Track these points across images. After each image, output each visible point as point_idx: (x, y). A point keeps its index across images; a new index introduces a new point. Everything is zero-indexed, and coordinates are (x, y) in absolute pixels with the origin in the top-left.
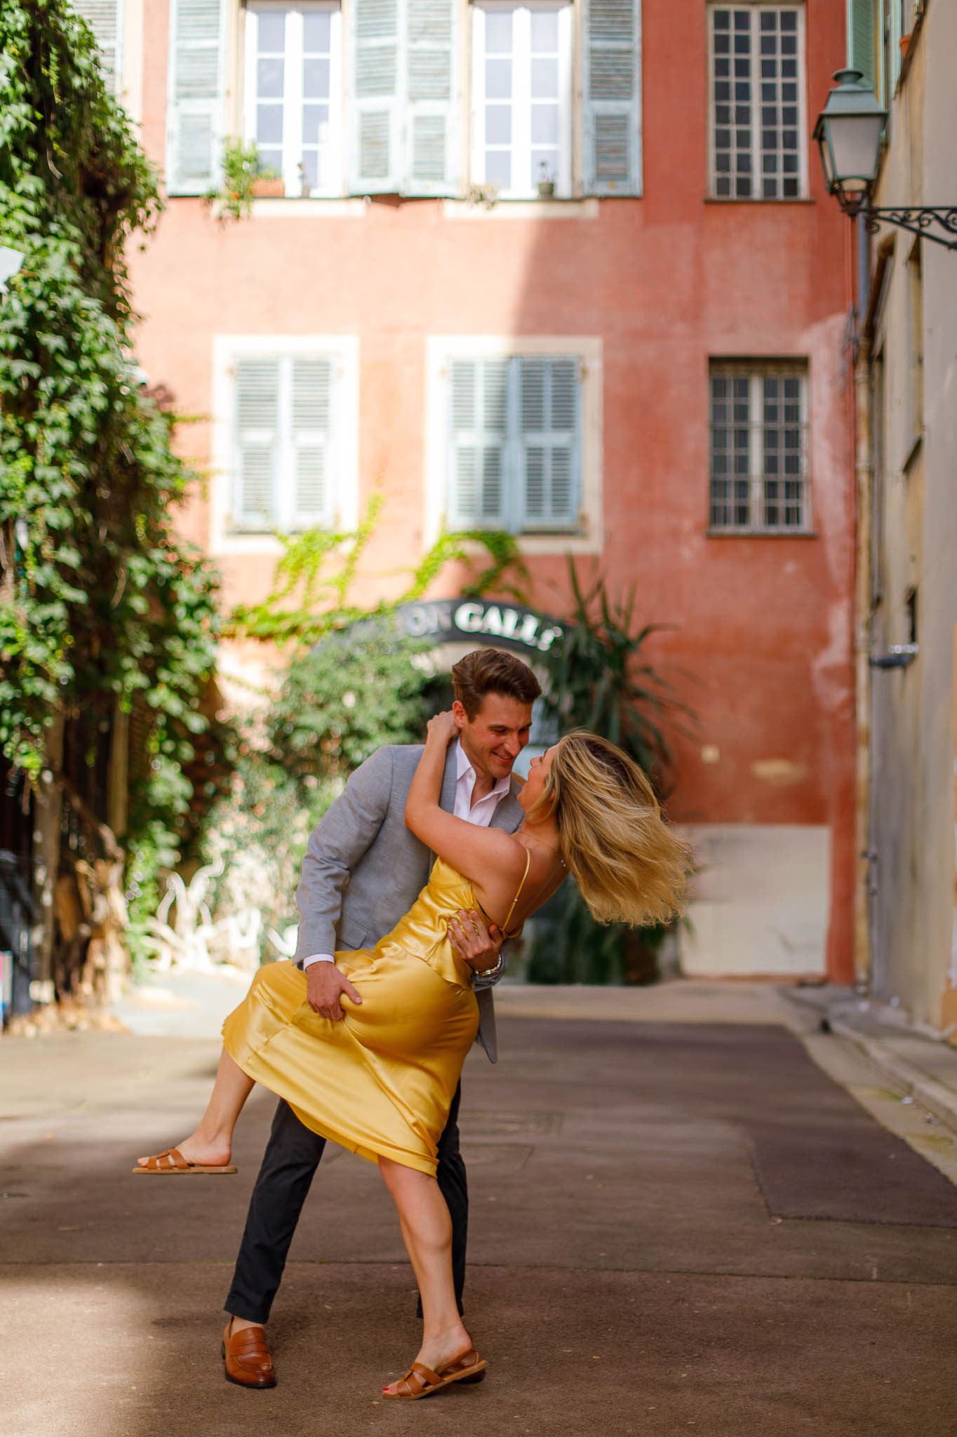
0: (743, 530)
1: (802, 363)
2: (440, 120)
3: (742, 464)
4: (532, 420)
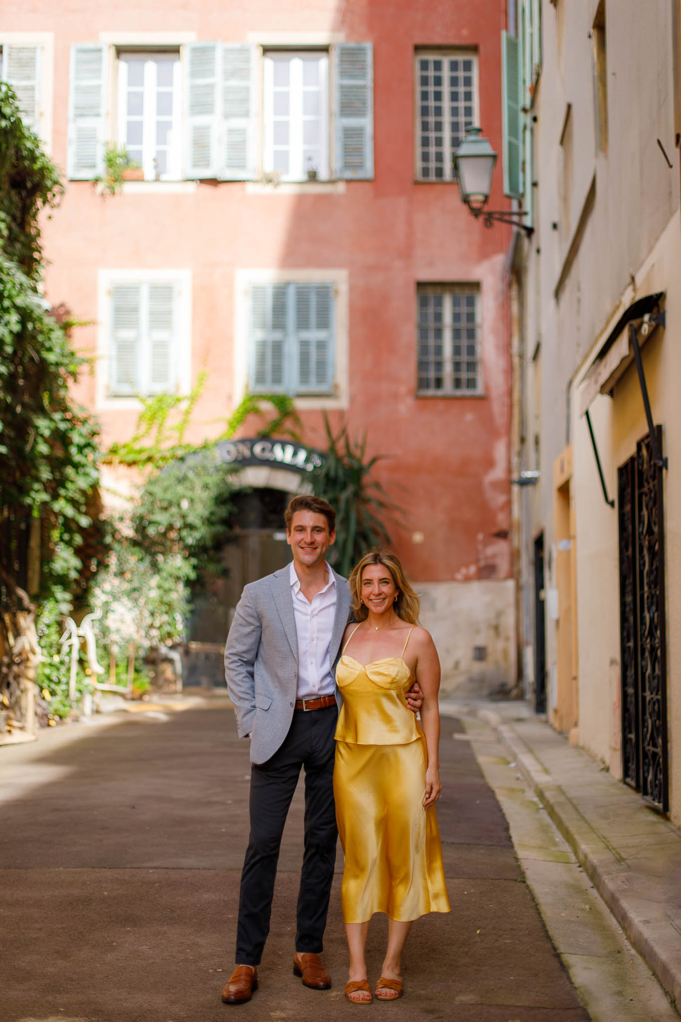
0: (440, 393)
1: (475, 286)
2: (243, 132)
3: (439, 350)
4: (303, 324)
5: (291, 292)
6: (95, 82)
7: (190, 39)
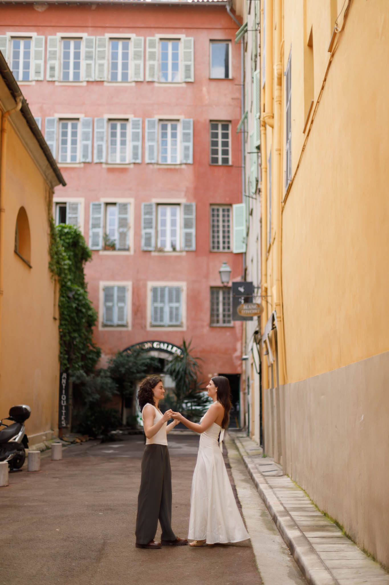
0: (218, 325)
1: (230, 288)
3: (218, 310)
4: (170, 301)
5: (167, 290)
6: (98, 216)
7: (132, 200)
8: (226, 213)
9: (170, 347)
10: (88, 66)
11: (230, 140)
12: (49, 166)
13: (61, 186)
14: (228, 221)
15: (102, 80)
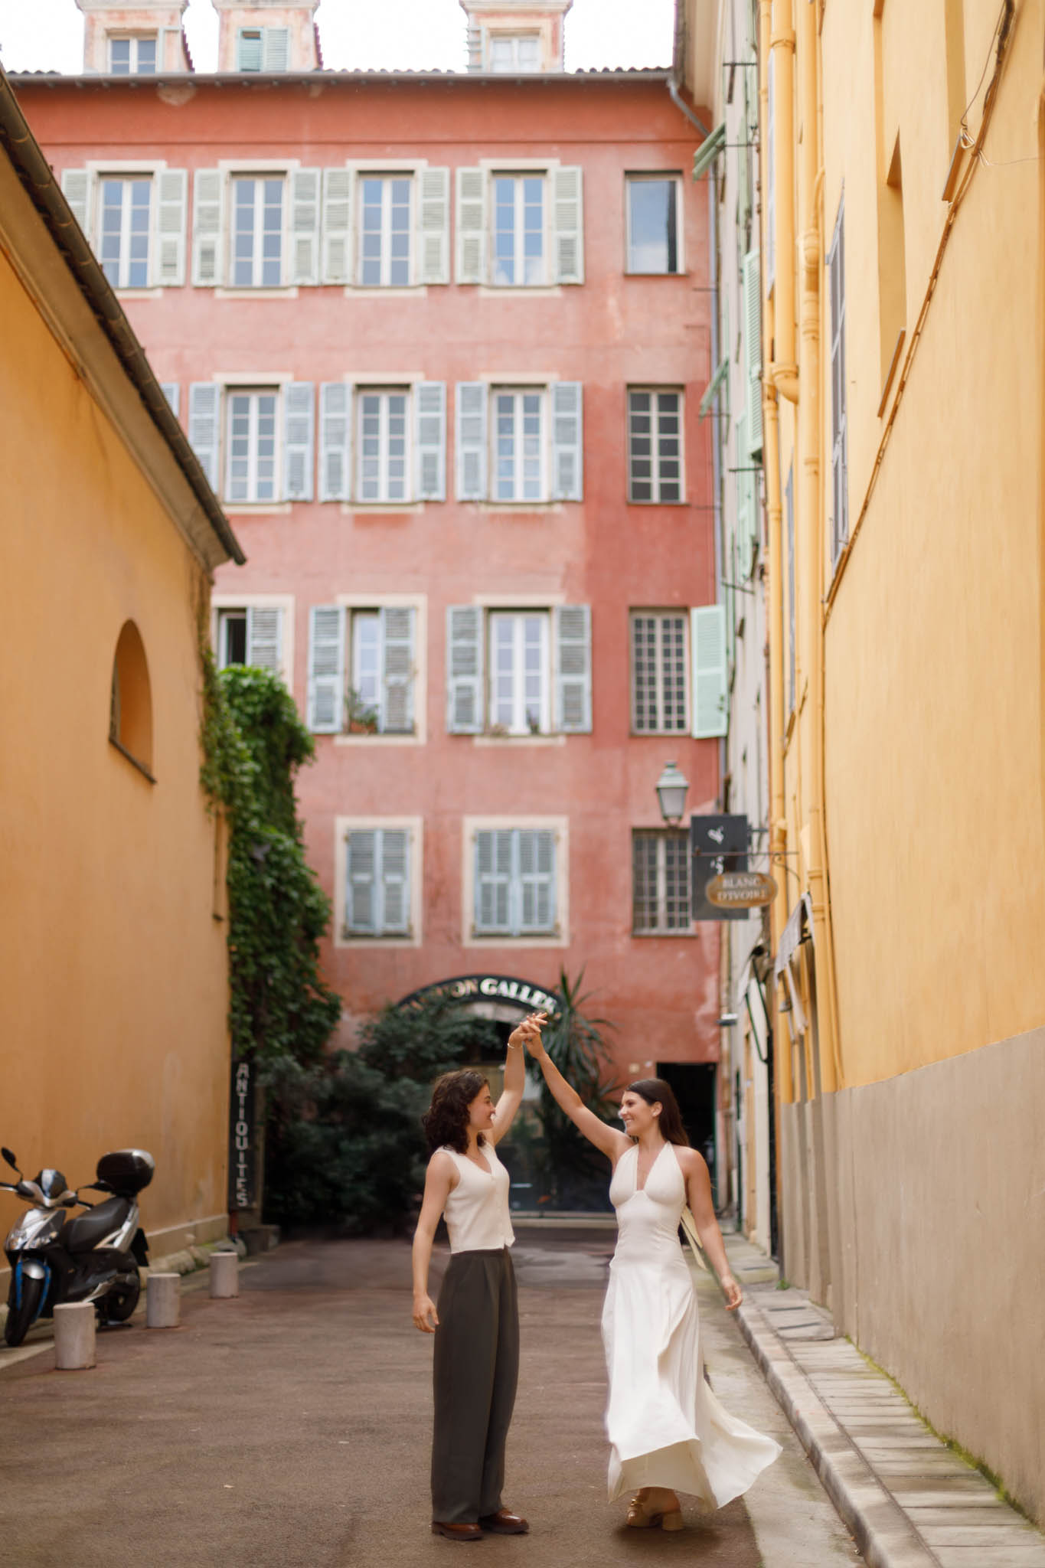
1: (687, 831)
3: (653, 891)
4: (526, 868)
5: (515, 839)
6: (331, 643)
7: (420, 601)
8: (673, 632)
9: (526, 990)
10: (303, 246)
11: (681, 437)
12: (200, 511)
13: (231, 565)
14: (680, 653)
15: (339, 282)
